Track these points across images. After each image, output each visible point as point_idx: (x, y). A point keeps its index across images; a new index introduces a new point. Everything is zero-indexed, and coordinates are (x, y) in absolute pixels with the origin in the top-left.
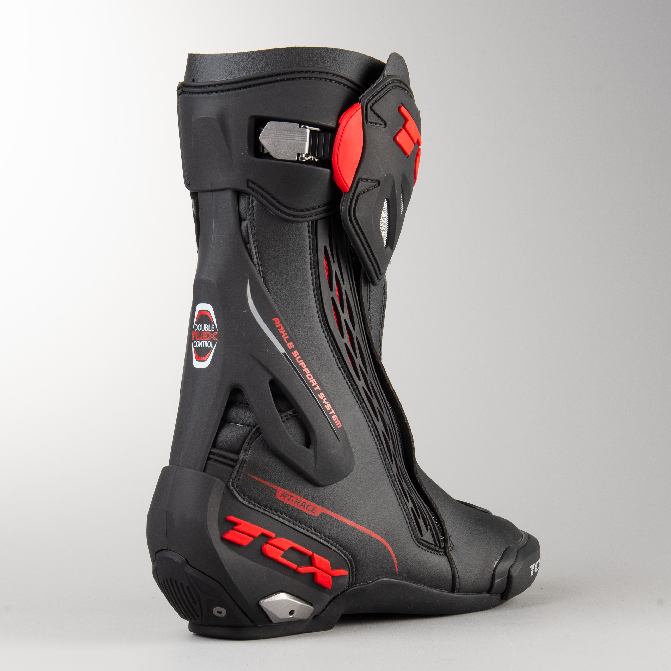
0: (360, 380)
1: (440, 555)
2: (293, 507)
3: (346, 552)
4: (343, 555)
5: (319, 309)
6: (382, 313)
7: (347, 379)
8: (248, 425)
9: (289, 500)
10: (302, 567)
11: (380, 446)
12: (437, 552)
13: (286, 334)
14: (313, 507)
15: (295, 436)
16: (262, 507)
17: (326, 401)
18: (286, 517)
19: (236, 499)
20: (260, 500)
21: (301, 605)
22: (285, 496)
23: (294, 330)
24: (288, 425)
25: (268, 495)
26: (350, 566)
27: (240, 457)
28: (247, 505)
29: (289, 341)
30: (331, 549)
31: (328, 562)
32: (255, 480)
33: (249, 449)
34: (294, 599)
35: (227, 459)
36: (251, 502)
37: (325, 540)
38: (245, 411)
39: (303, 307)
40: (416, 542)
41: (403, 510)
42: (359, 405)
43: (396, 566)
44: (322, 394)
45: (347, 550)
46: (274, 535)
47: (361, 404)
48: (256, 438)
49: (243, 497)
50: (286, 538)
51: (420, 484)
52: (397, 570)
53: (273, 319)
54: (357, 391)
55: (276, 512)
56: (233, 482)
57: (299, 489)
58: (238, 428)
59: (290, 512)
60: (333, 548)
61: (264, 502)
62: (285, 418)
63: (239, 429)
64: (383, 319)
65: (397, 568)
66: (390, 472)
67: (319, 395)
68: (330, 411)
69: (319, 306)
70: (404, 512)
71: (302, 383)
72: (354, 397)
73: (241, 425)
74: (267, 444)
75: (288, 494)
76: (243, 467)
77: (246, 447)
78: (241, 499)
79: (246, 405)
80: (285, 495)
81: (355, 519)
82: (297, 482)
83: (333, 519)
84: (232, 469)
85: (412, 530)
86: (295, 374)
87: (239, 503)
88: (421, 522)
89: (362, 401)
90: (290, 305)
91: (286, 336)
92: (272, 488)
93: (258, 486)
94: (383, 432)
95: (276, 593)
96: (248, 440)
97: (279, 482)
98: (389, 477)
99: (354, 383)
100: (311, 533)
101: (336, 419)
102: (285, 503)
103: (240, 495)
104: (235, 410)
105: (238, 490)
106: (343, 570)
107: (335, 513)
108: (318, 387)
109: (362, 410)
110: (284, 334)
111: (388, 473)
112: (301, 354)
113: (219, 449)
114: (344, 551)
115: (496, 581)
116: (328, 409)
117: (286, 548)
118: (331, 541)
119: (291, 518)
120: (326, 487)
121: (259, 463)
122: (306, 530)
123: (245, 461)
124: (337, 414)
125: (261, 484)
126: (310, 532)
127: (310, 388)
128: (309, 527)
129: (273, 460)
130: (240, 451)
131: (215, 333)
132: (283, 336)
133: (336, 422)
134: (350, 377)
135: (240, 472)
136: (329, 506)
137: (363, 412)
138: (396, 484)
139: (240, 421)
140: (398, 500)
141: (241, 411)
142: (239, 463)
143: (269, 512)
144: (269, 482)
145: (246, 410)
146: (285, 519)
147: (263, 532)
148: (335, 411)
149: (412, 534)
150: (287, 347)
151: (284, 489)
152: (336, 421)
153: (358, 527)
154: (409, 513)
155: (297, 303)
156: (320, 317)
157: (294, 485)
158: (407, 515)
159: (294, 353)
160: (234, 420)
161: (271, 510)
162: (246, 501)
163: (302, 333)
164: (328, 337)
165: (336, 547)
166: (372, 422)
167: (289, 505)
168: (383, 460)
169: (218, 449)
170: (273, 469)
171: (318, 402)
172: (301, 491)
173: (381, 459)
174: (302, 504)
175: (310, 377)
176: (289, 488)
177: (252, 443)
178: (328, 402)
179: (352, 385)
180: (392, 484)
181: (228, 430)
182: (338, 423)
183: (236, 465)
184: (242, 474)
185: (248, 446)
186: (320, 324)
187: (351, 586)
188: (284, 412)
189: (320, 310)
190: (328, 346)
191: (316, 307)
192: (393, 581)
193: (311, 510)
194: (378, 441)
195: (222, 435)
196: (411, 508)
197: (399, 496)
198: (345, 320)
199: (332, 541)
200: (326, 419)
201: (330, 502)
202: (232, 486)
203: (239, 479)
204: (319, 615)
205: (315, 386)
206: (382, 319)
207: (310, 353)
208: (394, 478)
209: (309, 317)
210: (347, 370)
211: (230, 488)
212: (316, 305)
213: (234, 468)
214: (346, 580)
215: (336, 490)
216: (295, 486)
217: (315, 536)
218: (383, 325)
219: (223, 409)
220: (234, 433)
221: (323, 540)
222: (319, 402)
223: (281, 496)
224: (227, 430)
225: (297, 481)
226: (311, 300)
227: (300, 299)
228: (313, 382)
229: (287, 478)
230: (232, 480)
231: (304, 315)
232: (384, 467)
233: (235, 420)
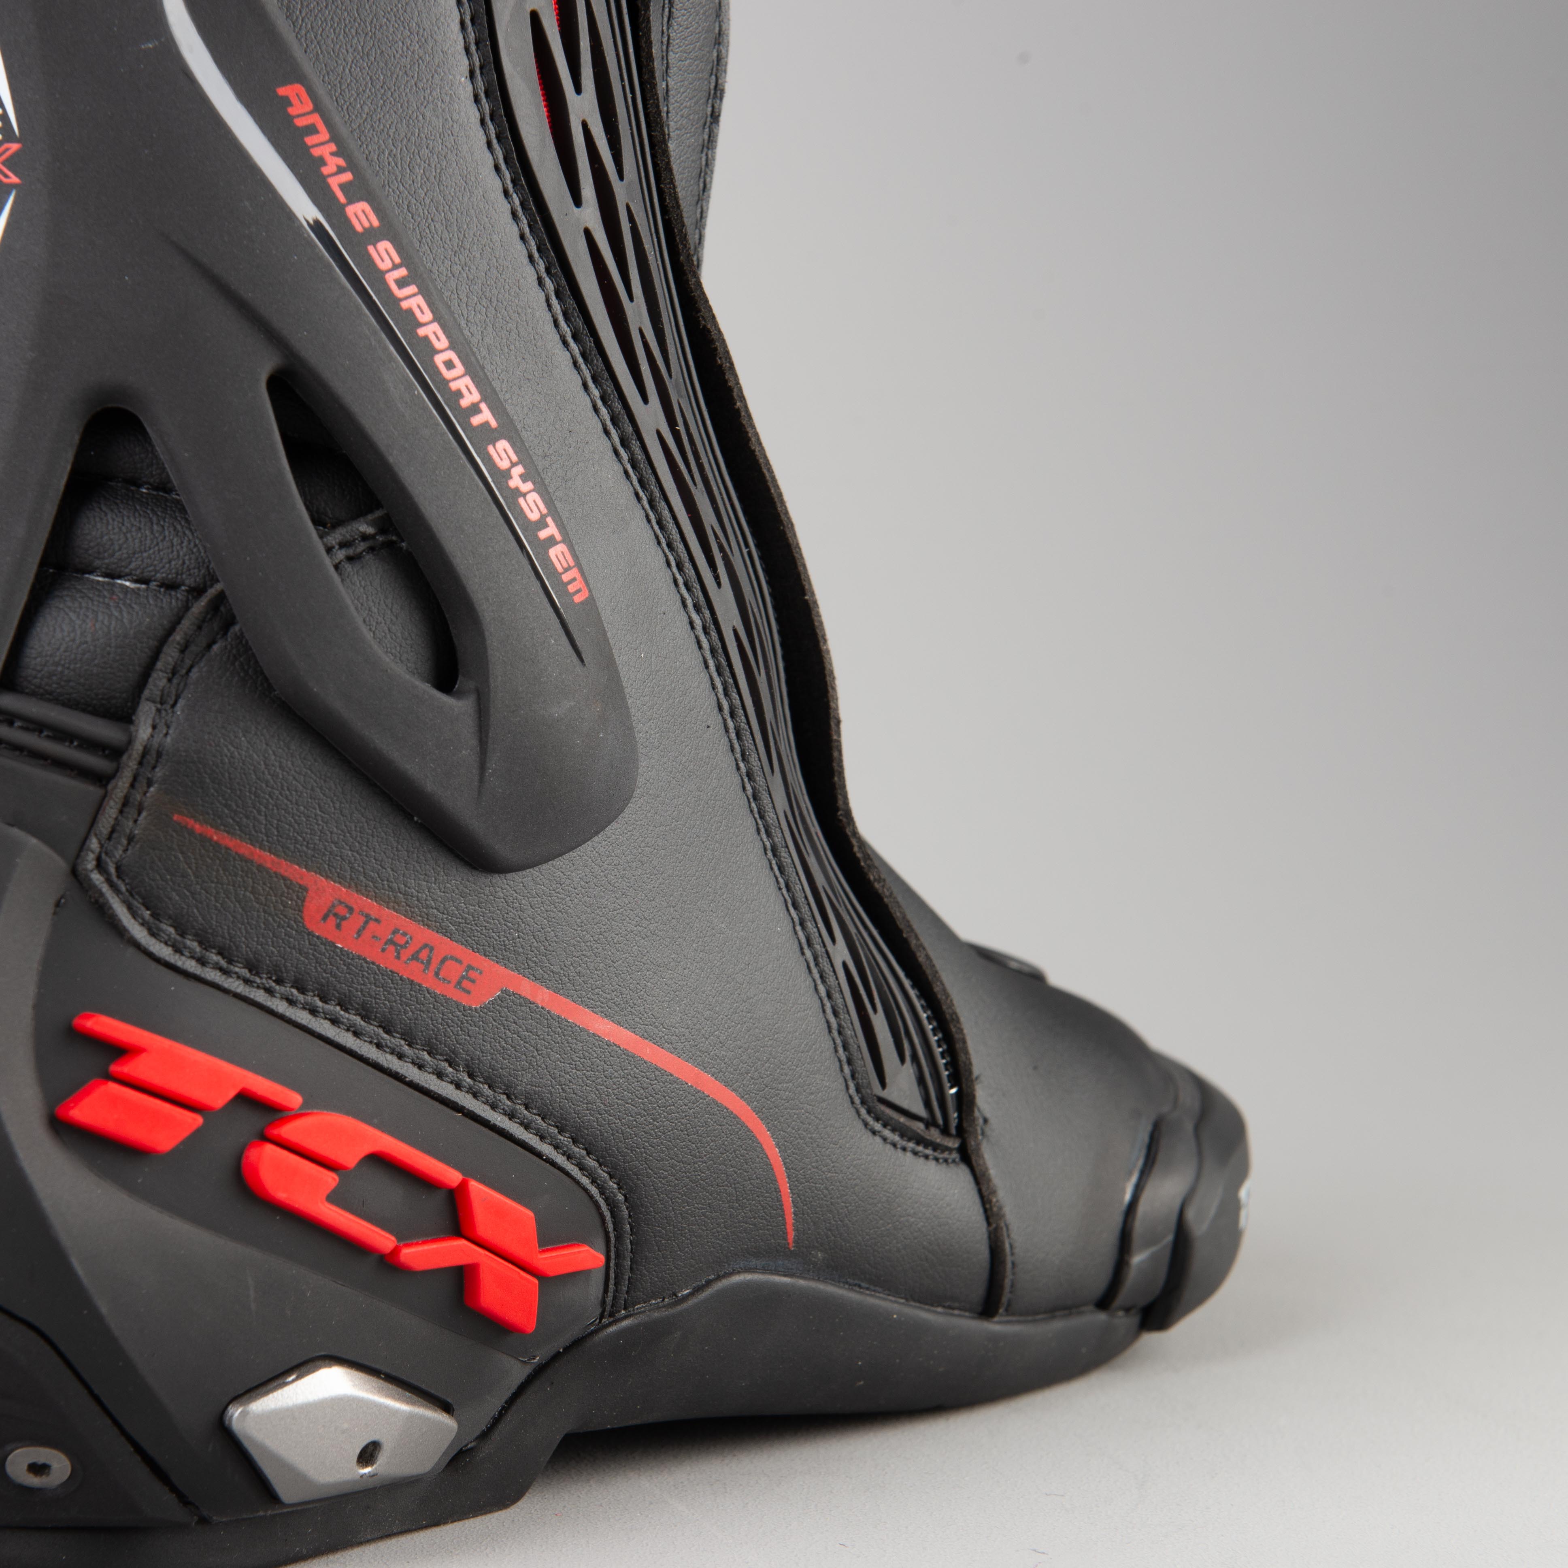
0: (645, 400)
1: (946, 1161)
2: (378, 966)
3: (597, 1165)
4: (585, 1181)
5: (477, 64)
6: (708, 124)
7: (596, 393)
8: (170, 586)
9: (359, 936)
10: (417, 1244)
11: (726, 694)
12: (935, 1150)
13: (341, 162)
14: (465, 964)
15: (385, 637)
16: (237, 969)
17: (524, 478)
18: (347, 1015)
19: (120, 931)
20: (229, 933)
21: (411, 1417)
22: (344, 918)
23: (370, 152)
24: (354, 584)
25: (265, 912)
26: (610, 1227)
27: (137, 731)
28: (167, 958)
29: (354, 192)
30: (539, 1155)
31: (531, 1214)
32: (204, 840)
33: (178, 697)
34: (380, 1391)
35: (72, 742)
36: (185, 947)
37: (512, 1116)
38: (155, 519)
39: (408, 48)
40: (863, 1111)
41: (817, 976)
42: (643, 508)
43: (790, 1219)
44: (503, 444)
45: (603, 1157)
46: (294, 1100)
47: (653, 506)
48: (209, 646)
49: (148, 923)
50: (348, 1113)
51: (862, 864)
52: (791, 1235)
53: (282, 91)
54: (635, 445)
55: (302, 990)
56: (100, 853)
57: (406, 886)
58: (121, 596)
59: (362, 991)
60: (546, 1149)
61: (247, 946)
62: (341, 554)
63: (128, 602)
64: (710, 156)
65: (793, 1224)
66: (764, 812)
67: (491, 449)
68: (541, 524)
69: (478, 49)
70: (819, 982)
71: (416, 388)
72: (626, 472)
73: (136, 581)
74: (262, 673)
75: (355, 906)
76: (150, 784)
77: (164, 687)
78: (139, 933)
79: (157, 489)
80: (341, 910)
81: (637, 1020)
82: (398, 850)
83: (547, 1019)
84: (93, 791)
85: (850, 1062)
86: (386, 348)
87: (131, 951)
88: (879, 1022)
89: (657, 493)
90: (354, 32)
91: (340, 170)
92: (284, 879)
93: (221, 872)
94: (735, 632)
95: (303, 1369)
96: (170, 655)
97: (314, 849)
98: (763, 830)
99: (623, 412)
100: (452, 1087)
101: (565, 565)
102: (341, 949)
103: (134, 914)
104: (106, 515)
105: (127, 890)
106: (587, 1248)
107: (556, 991)
108: (485, 416)
109: (658, 532)
110: (333, 163)
111: (757, 816)
112: (407, 259)
113: (33, 694)
114: (591, 1162)
115: (1138, 1259)
116: (534, 516)
117: (351, 1158)
118: (539, 1120)
119: (365, 1017)
120: (520, 873)
121: (227, 760)
122: (430, 1070)
123: (159, 754)
124: (567, 540)
125: (235, 859)
126: (451, 1083)
127: (455, 417)
128: (446, 1060)
129: (289, 748)
130: (134, 709)
131: (7, 149)
132: (325, 170)
133: (565, 578)
134: (607, 380)
135: (136, 803)
136: (530, 963)
137: (659, 543)
138: (790, 861)
139: (132, 566)
140: (796, 933)
141: (135, 518)
142: (130, 764)
143: (269, 991)
144: (270, 851)
145: (158, 515)
146: (343, 1023)
147: (248, 1087)
148: (561, 526)
149: (849, 1077)
150: (347, 221)
151: (340, 883)
152: (566, 570)
153: (648, 1051)
154: (837, 989)
155: (381, 26)
156: (484, 100)
157: (383, 868)
158: (829, 996)
159: (379, 254)
160: (104, 558)
161: (279, 981)
162: (166, 943)
163: (406, 166)
164: (515, 196)
165: (556, 1147)
166: (698, 587)
167: (359, 957)
168: (738, 756)
169: (27, 694)
170: (288, 789)
171: (490, 480)
172: (415, 893)
173: (730, 754)
174: (418, 952)
175: (449, 365)
176: (362, 878)
177: (192, 667)
178: (529, 486)
179: (614, 420)
180: (774, 862)
181: (77, 605)
182: (574, 580)
183: (117, 770)
184: (144, 814)
185: (170, 680)
186: (482, 132)
187: (611, 1315)
188: (334, 527)
189: (481, 68)
190: (518, 236)
191: (464, 52)
192: (774, 1285)
193: (454, 981)
194: (720, 674)
195: (45, 630)
196: (845, 965)
197: (800, 912)
198: (585, 125)
199: (543, 1119)
200: (525, 562)
201: (535, 944)
202: (100, 873)
203: (131, 839)
204: (472, 1449)
205: (475, 409)
206: (707, 155)
207: (439, 263)
208: (780, 835)
209: (434, 93)
210: (595, 352)
211: (90, 880)
212: (465, 42)
213: (105, 786)
214: (595, 1288)
215: (560, 890)
216: (389, 869)
217: (469, 1097)
218: (708, 180)
219: (50, 511)
220: (106, 622)
221: (505, 1114)
222: (493, 481)
223: (325, 918)
224: (69, 608)
225: (395, 844)
226: (442, 19)
227: (395, 9)
228: (465, 391)
229: (354, 833)
230: (100, 843)
231: (416, 84)
232: (744, 788)
233: (107, 561)
